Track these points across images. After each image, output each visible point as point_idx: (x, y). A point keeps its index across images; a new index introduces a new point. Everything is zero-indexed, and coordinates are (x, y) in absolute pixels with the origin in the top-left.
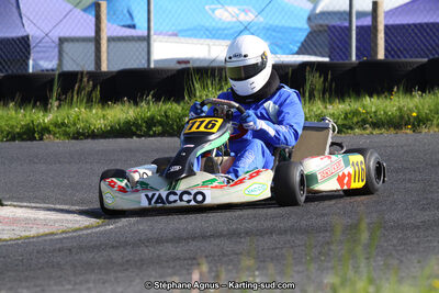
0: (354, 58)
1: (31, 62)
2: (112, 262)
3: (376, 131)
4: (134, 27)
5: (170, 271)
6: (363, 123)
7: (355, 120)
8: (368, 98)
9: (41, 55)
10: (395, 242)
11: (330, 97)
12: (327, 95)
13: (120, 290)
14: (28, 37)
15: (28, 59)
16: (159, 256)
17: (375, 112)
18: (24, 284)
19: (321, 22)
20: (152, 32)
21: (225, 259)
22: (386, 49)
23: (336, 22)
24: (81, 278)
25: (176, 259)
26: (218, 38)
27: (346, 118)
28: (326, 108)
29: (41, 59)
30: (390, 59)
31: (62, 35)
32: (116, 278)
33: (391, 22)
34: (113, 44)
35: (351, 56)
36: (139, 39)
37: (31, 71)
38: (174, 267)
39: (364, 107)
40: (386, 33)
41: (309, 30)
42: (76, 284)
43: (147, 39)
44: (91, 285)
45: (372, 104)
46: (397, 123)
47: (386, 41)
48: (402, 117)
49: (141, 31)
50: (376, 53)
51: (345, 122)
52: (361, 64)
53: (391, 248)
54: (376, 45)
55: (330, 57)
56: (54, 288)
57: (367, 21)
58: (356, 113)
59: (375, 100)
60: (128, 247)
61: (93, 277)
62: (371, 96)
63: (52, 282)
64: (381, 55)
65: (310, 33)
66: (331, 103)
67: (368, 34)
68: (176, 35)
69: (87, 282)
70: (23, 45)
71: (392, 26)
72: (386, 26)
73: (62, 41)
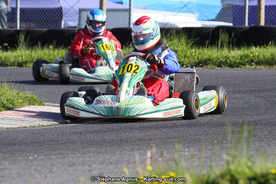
0: (247, 24)
1: (63, 23)
2: (104, 141)
3: (258, 67)
4: (122, 3)
5: (137, 147)
6: (251, 62)
7: (246, 60)
8: (254, 48)
9: (68, 18)
10: (266, 132)
11: (233, 46)
12: (231, 46)
13: (107, 158)
14: (61, 8)
15: (61, 20)
16: (131, 138)
17: (258, 56)
18: (53, 153)
19: (229, 3)
20: (132, 7)
21: (169, 140)
22: (265, 19)
23: (237, 3)
24: (86, 150)
25: (140, 140)
26: (170, 11)
27: (241, 58)
28: (229, 52)
29: (69, 20)
30: (268, 26)
31: (80, 7)
32: (106, 151)
33: (269, 4)
34: (110, 13)
35: (245, 23)
36: (125, 10)
37: (63, 27)
38: (139, 145)
39: (251, 53)
40: (265, 11)
41: (221, 7)
42: (83, 153)
43: (129, 10)
44: (91, 154)
45: (256, 51)
46: (270, 62)
47: (265, 15)
48: (273, 59)
49: (126, 6)
50: (260, 22)
51: (241, 61)
52: (251, 28)
53: (263, 136)
54: (260, 17)
55: (233, 23)
56: (70, 155)
57: (255, 3)
58: (247, 56)
59: (258, 49)
60: (114, 132)
61: (92, 149)
62: (256, 46)
63: (69, 152)
64: (262, 23)
65: (222, 9)
66: (233, 50)
67: (255, 10)
68: (146, 9)
69: (89, 152)
70: (58, 13)
71: (270, 6)
72: (266, 7)
73: (81, 11)
